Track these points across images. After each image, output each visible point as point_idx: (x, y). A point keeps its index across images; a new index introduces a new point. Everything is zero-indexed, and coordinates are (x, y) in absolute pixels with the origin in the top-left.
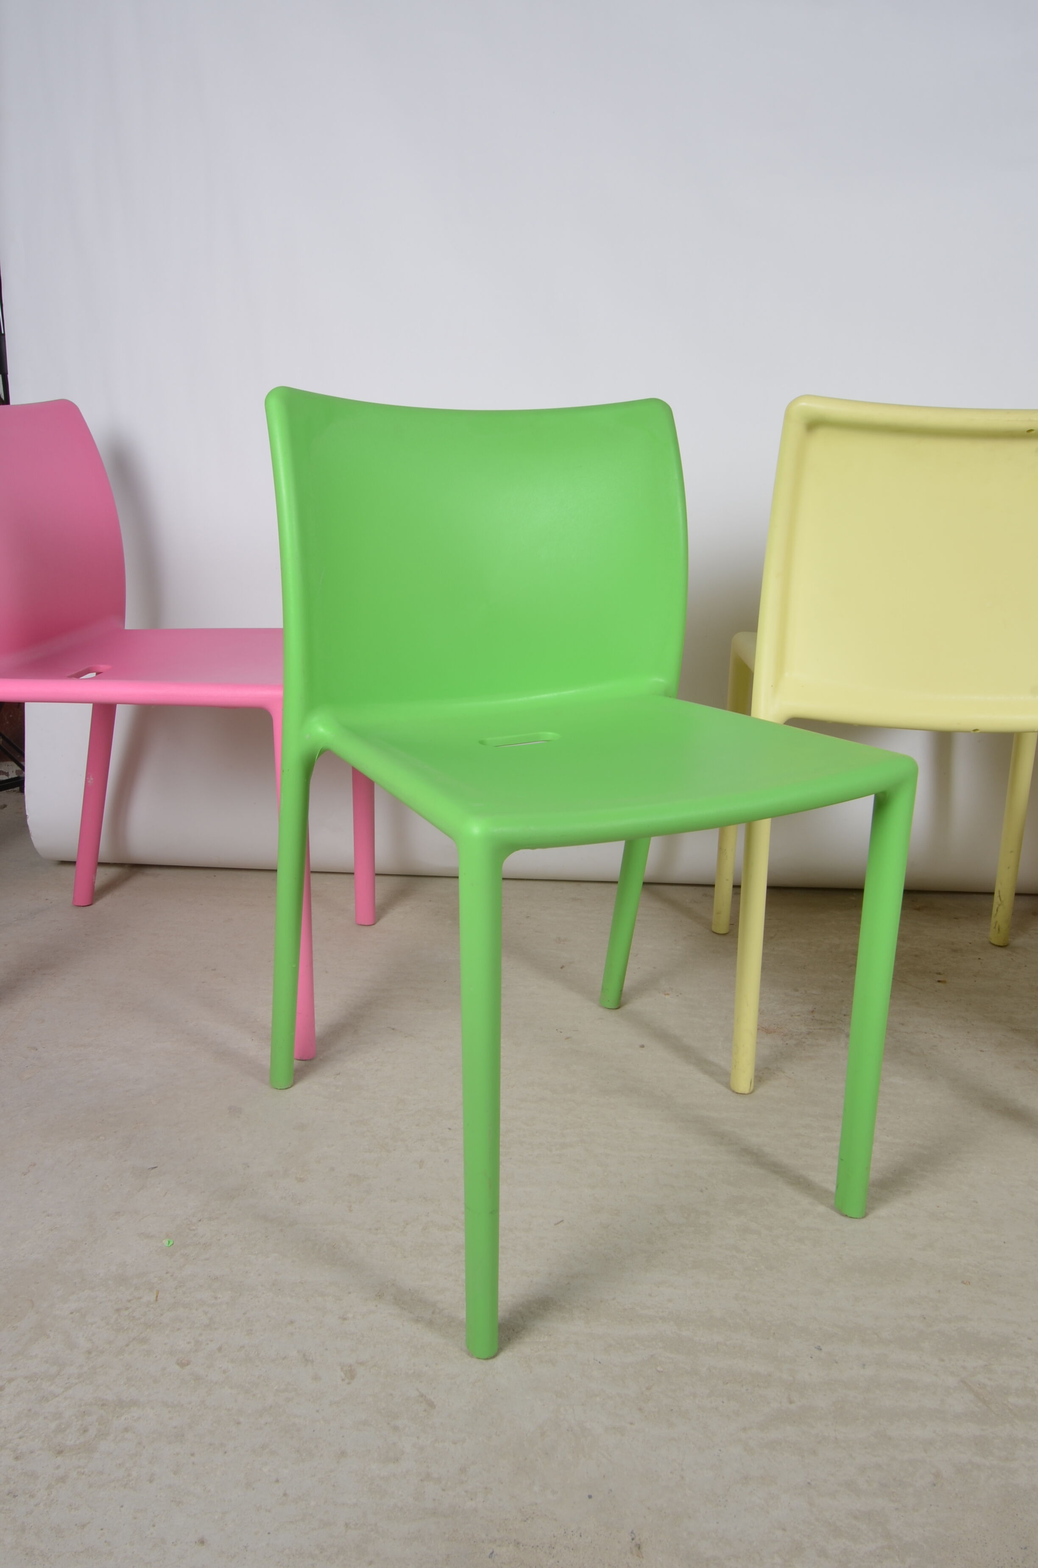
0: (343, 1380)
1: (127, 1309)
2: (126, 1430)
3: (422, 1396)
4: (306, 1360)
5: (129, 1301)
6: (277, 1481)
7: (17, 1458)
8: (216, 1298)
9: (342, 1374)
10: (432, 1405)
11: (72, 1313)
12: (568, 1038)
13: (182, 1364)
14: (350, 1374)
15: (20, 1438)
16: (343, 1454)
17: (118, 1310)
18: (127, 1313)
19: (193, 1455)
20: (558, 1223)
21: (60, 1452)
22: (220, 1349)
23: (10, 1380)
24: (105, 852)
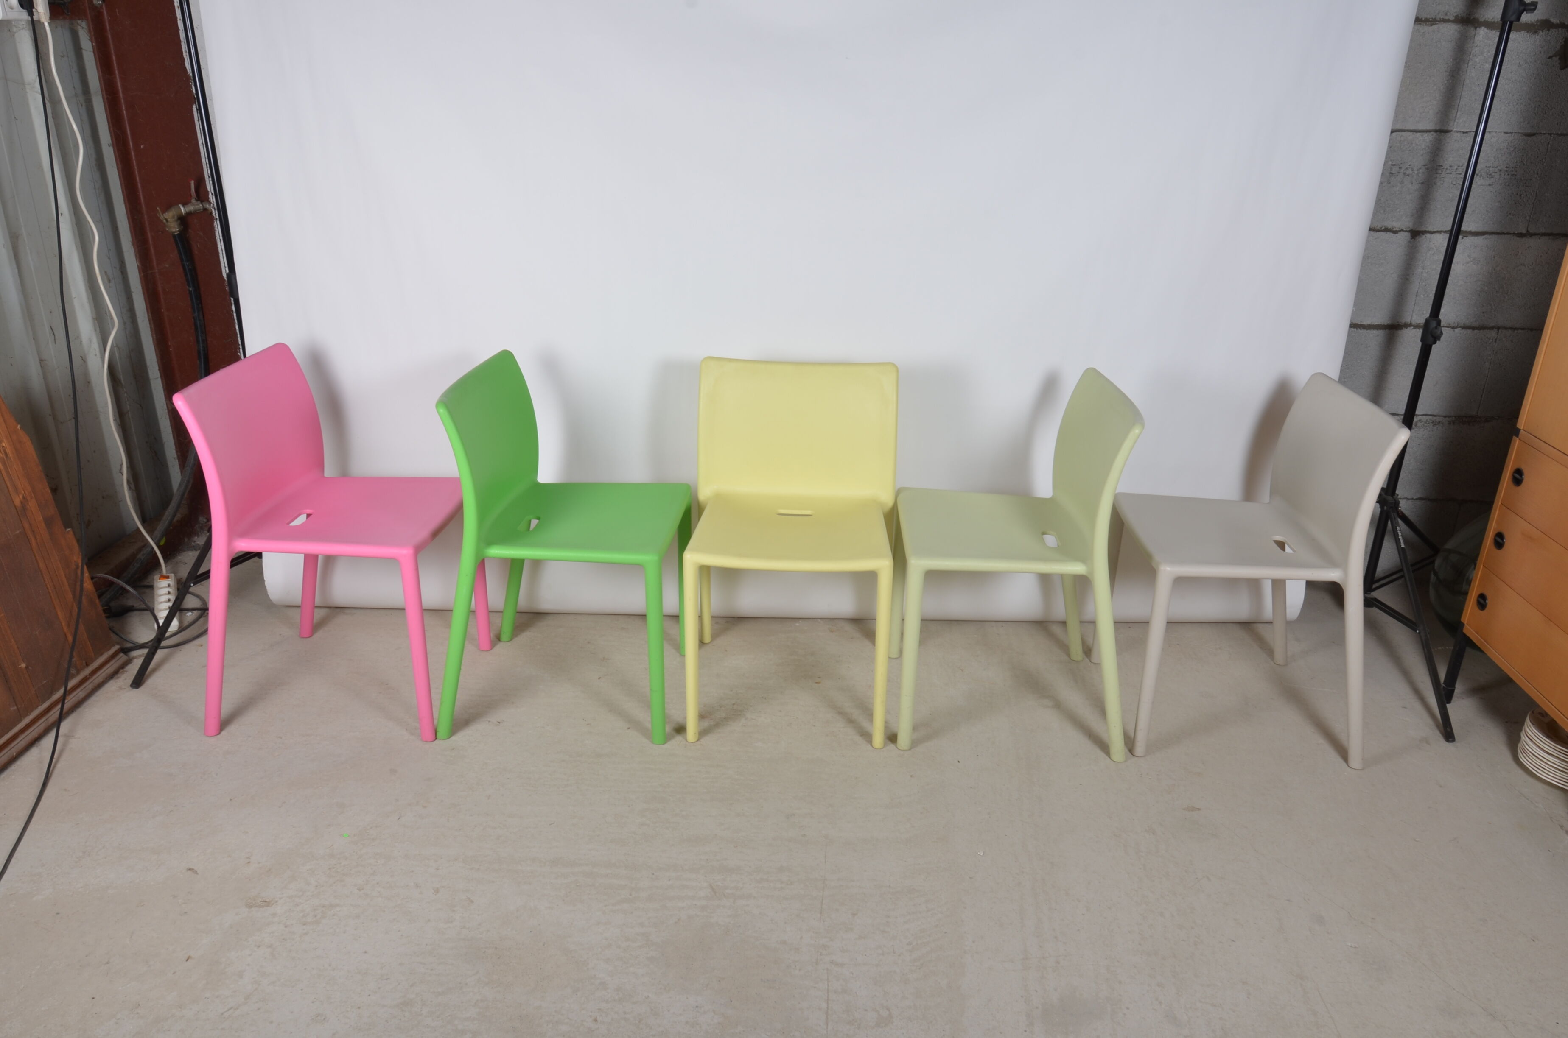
0: (433, 893)
1: (334, 868)
2: (334, 915)
3: (468, 898)
4: (417, 886)
5: (335, 865)
6: (399, 931)
7: (286, 927)
8: (377, 862)
9: (433, 891)
10: (472, 902)
11: (308, 870)
12: (588, 724)
13: (359, 890)
14: (437, 891)
15: (287, 920)
16: (429, 920)
17: (330, 869)
18: (334, 870)
19: (363, 923)
20: (551, 824)
21: (304, 924)
22: (378, 883)
23: (280, 898)
24: (318, 601)
